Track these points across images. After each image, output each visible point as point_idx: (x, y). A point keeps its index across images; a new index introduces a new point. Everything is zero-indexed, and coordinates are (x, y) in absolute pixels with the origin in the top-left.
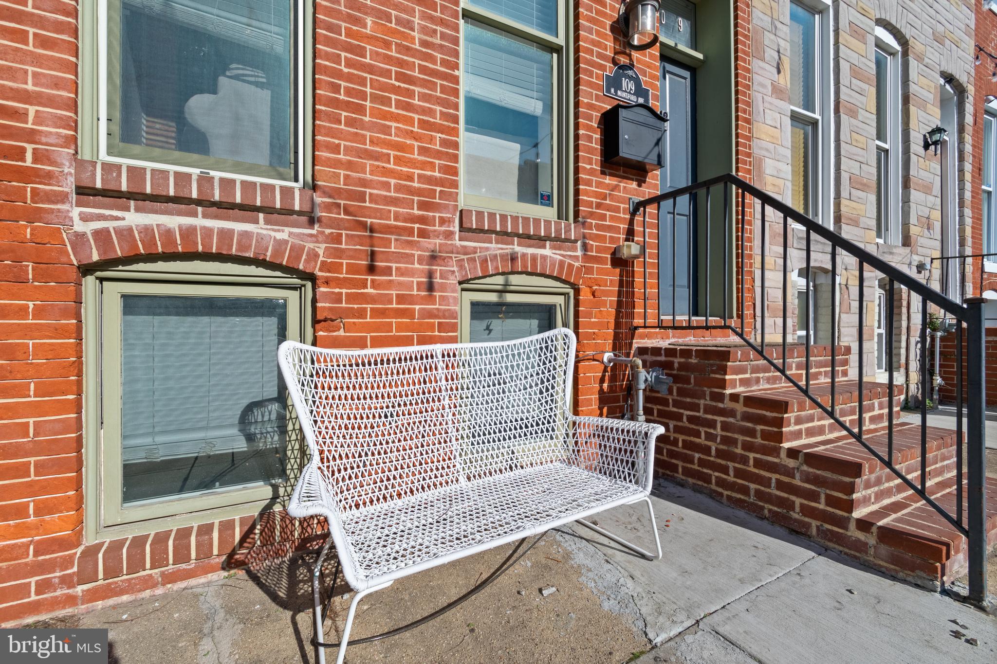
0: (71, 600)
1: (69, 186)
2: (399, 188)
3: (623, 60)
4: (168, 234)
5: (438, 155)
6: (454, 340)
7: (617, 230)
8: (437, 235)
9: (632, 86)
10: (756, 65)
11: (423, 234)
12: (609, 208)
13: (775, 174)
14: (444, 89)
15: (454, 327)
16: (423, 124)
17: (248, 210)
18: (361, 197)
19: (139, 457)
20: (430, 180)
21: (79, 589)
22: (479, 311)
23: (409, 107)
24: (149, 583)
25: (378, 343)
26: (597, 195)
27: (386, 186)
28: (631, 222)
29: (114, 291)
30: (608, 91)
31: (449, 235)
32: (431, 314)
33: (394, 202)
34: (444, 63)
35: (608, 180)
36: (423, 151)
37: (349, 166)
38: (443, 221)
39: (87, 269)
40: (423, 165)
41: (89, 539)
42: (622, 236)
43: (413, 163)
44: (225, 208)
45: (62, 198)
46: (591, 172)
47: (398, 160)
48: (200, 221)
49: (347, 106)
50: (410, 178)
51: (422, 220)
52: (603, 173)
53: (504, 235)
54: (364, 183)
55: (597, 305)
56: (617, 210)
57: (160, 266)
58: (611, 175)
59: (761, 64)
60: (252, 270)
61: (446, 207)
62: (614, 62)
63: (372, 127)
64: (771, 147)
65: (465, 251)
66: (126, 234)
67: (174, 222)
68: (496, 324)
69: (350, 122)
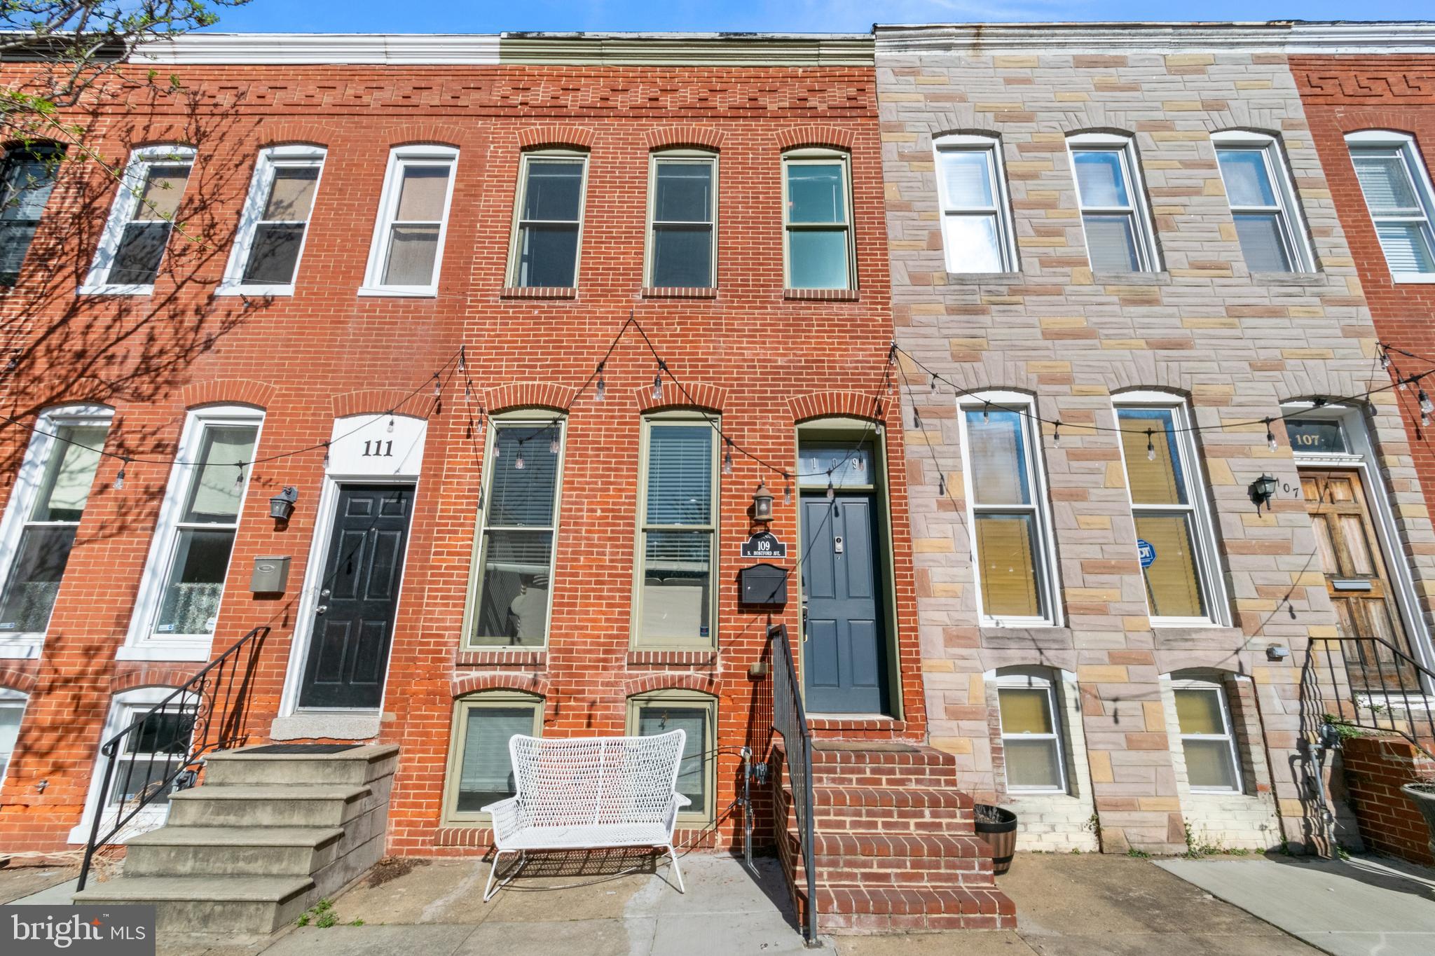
0: (430, 852)
1: (454, 664)
2: (592, 643)
3: (759, 530)
4: (485, 680)
5: (617, 621)
6: (623, 734)
7: (755, 652)
8: (613, 668)
9: (767, 545)
10: (912, 490)
11: (605, 668)
12: (747, 636)
13: (948, 579)
14: (622, 583)
15: (622, 725)
16: (609, 605)
17: (517, 665)
18: (571, 651)
19: (467, 788)
20: (611, 636)
21: (435, 848)
22: (646, 713)
23: (600, 598)
24: (458, 853)
25: (575, 734)
26: (735, 628)
27: (585, 643)
28: (768, 644)
29: (466, 706)
30: (745, 553)
31: (621, 667)
32: (607, 717)
33: (589, 651)
34: (623, 568)
35: (745, 616)
36: (607, 620)
37: (567, 635)
38: (617, 660)
39: (456, 698)
40: (607, 628)
41: (444, 825)
42: (759, 656)
43: (601, 628)
44: (508, 666)
45: (450, 668)
46: (730, 613)
47: (593, 628)
48: (499, 673)
49: (569, 605)
50: (599, 637)
51: (605, 660)
52: (741, 612)
53: (658, 665)
54: (573, 643)
55: (735, 709)
56: (755, 636)
57: (483, 694)
58: (748, 612)
59: (919, 488)
60: (519, 694)
61: (619, 651)
62: (750, 533)
63: (581, 612)
64: (939, 556)
65: (631, 676)
66: (470, 681)
67: (487, 674)
68: (669, 722)
69: (569, 613)
